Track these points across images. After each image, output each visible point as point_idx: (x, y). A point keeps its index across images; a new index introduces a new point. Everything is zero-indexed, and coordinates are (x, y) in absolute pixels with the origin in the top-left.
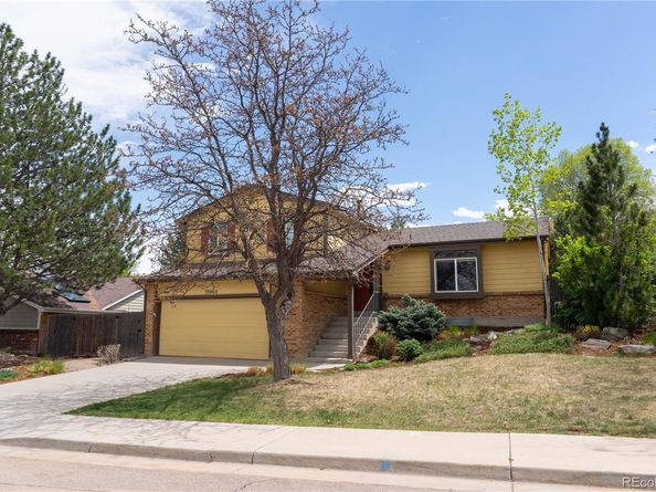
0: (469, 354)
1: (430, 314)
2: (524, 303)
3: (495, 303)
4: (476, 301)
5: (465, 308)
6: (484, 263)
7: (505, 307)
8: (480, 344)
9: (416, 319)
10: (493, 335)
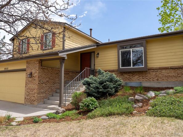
0: (129, 113)
1: (111, 80)
2: (172, 73)
3: (154, 73)
4: (143, 72)
5: (137, 76)
6: (148, 51)
7: (160, 76)
8: (142, 101)
9: (101, 83)
10: (152, 94)
